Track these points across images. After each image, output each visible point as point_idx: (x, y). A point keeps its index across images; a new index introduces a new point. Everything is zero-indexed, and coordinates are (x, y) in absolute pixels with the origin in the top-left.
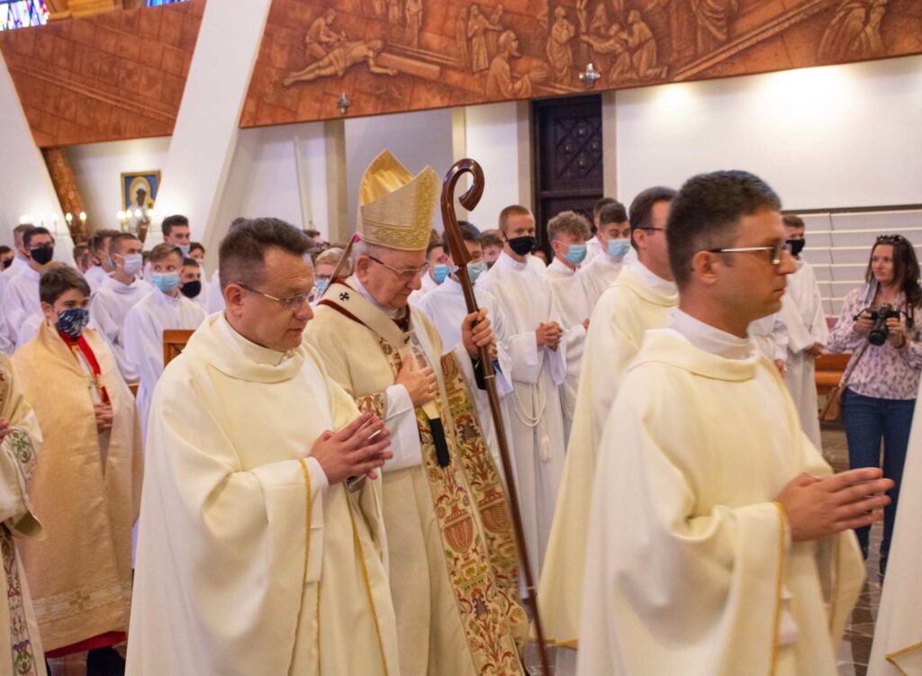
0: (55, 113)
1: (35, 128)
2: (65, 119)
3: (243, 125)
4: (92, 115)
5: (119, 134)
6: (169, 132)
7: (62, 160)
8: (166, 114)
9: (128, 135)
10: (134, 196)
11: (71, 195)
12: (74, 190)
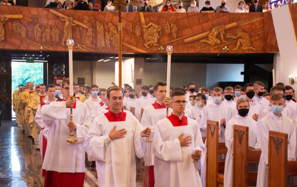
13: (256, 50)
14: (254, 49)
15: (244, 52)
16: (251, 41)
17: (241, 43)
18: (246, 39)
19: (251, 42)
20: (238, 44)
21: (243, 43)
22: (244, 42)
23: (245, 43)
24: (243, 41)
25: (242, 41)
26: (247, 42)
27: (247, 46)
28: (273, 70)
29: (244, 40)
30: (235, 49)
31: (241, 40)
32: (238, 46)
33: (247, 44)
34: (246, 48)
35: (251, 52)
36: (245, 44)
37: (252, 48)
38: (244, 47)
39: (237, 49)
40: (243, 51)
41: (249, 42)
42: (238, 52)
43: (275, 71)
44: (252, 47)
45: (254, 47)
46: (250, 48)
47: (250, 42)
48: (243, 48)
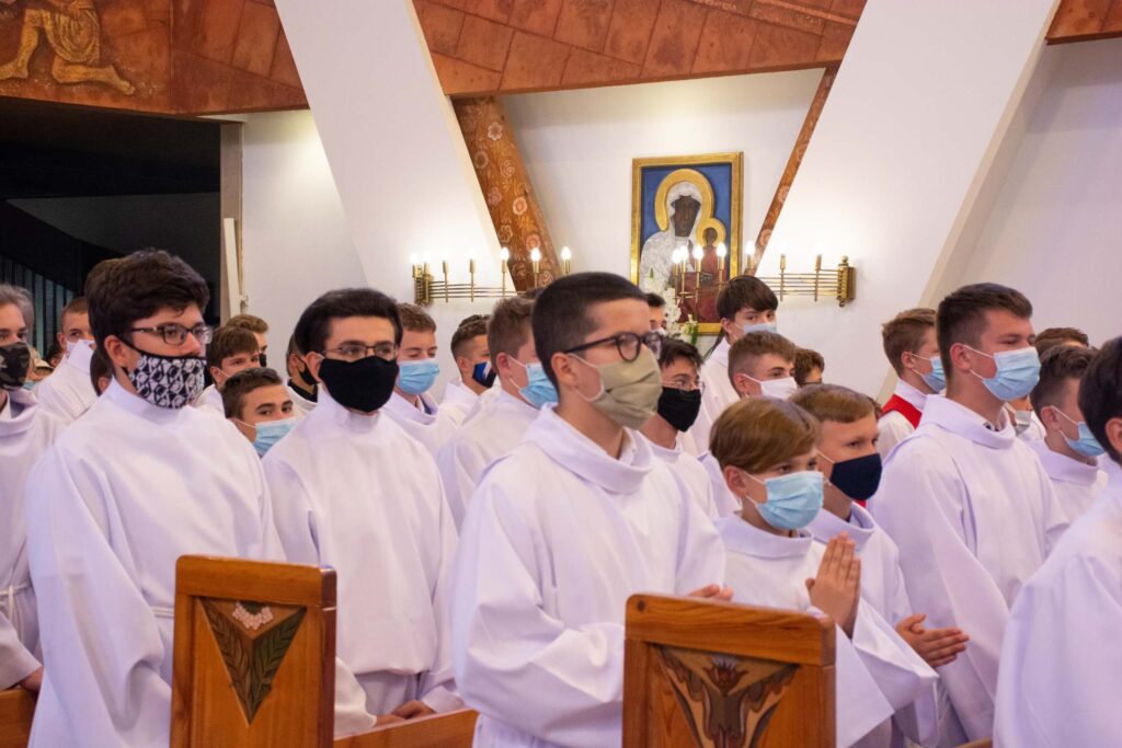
0: (501, 17)
1: (441, 51)
2: (524, 31)
3: (1059, 34)
4: (603, 19)
5: (677, 65)
6: (824, 56)
7: (500, 128)
8: (820, 14)
9: (699, 67)
10: (664, 214)
11: (519, 207)
12: (526, 194)
13: (134, 95)
14: (124, 85)
15: (66, 100)
16: (102, 32)
17: (42, 32)
18: (72, 16)
19: (105, 40)
20: (29, 39)
21: (56, 36)
22: (60, 31)
23: (71, 38)
24: (55, 25)
25: (48, 27)
26: (81, 39)
27: (84, 64)
28: (228, 225)
29: (63, 19)
30: (8, 70)
31: (46, 14)
32: (24, 56)
33: (79, 49)
34: (77, 73)
35: (106, 102)
36: (66, 42)
37: (107, 74)
38: (68, 63)
39: (25, 74)
40: (60, 86)
41: (91, 35)
42: (29, 94)
43: (237, 225)
44: (111, 70)
45: (121, 75)
46: (103, 75)
47: (96, 40)
48: (57, 68)
